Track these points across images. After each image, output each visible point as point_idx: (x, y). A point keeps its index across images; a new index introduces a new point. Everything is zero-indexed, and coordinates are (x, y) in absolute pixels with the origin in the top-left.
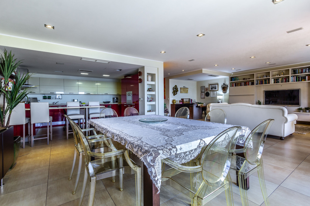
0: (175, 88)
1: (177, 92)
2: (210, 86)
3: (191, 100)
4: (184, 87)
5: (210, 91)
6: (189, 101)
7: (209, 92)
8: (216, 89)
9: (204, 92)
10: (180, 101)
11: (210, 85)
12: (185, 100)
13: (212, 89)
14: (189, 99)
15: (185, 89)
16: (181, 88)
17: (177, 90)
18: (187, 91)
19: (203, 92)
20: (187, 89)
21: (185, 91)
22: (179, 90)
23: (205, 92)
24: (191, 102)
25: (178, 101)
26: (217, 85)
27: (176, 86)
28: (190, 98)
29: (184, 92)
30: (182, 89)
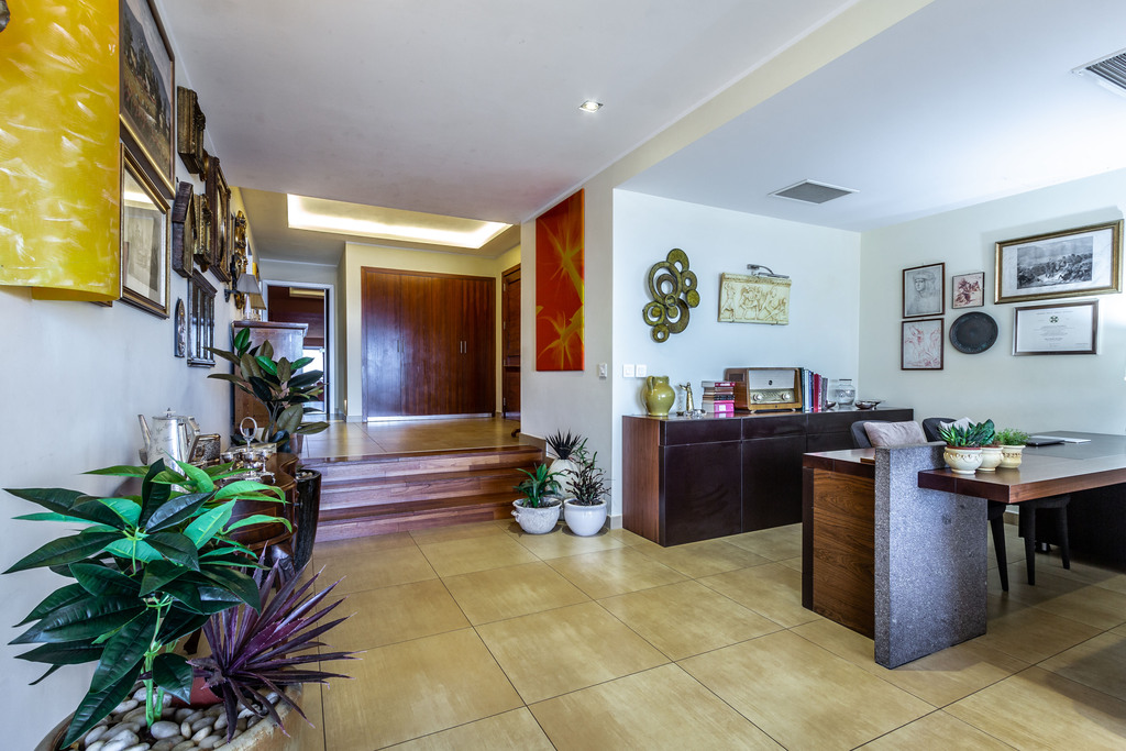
0: (673, 277)
1: (684, 306)
2: (1011, 254)
3: (815, 378)
4: (754, 267)
5: (1003, 300)
6: (797, 390)
7: (990, 309)
8: (1086, 274)
9: (939, 317)
10: (713, 394)
11: (1003, 244)
12: (755, 384)
13: (1024, 280)
14: (799, 373)
15: (765, 287)
16: (722, 278)
17: (692, 290)
18: (782, 303)
19: (922, 318)
20: (780, 291)
21: (758, 308)
22: (706, 290)
23: (951, 316)
24: (814, 402)
25: (698, 393)
26: (1107, 234)
27: (677, 255)
28: (811, 366)
29: (751, 314)
30: (738, 286)
